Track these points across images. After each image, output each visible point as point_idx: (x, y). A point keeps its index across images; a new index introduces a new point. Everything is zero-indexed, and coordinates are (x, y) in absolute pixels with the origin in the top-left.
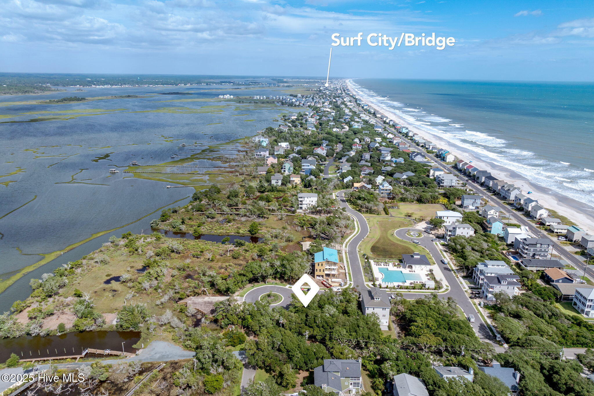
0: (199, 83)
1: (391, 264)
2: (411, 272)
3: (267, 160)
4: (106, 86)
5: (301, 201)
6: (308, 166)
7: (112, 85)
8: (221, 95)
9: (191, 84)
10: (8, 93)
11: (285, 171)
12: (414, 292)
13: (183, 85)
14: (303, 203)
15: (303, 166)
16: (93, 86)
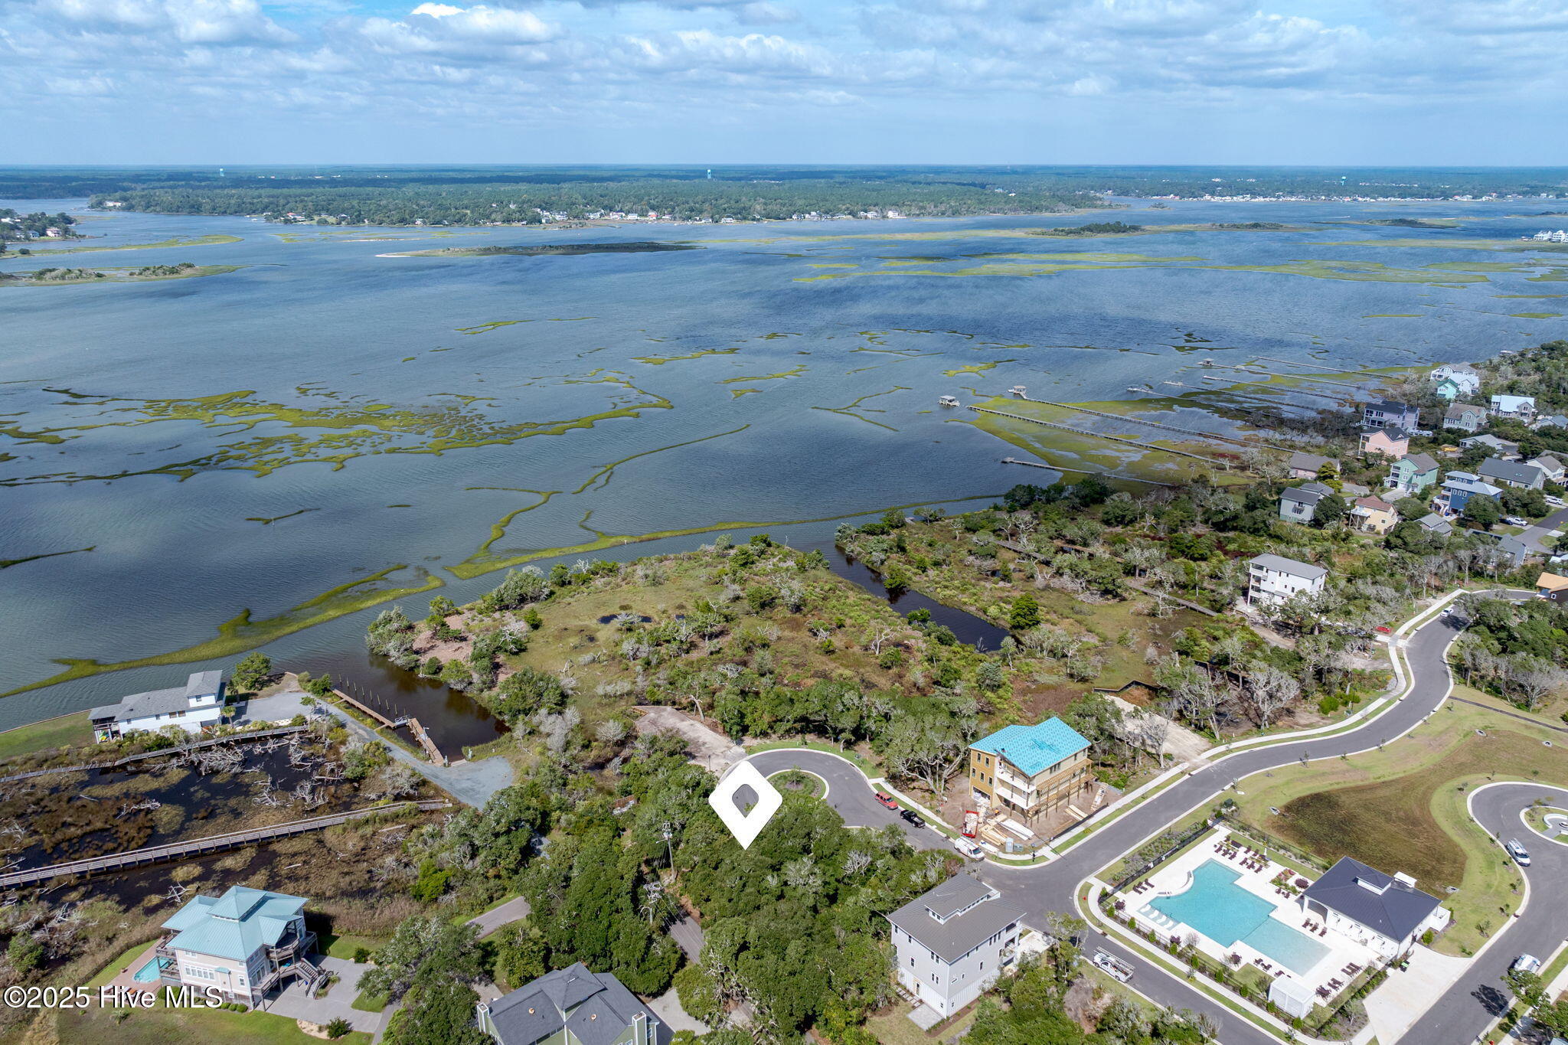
0: (1534, 191)
1: (1274, 869)
2: (1307, 931)
3: (1368, 439)
4: (1238, 199)
5: (1258, 580)
6: (1470, 482)
7: (1254, 195)
8: (1546, 230)
9: (1501, 195)
10: (999, 210)
11: (1395, 484)
12: (1207, 990)
13: (1467, 198)
14: (1263, 586)
15: (1451, 478)
16: (1207, 197)
